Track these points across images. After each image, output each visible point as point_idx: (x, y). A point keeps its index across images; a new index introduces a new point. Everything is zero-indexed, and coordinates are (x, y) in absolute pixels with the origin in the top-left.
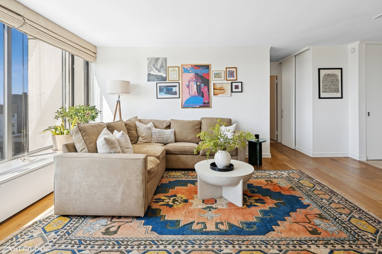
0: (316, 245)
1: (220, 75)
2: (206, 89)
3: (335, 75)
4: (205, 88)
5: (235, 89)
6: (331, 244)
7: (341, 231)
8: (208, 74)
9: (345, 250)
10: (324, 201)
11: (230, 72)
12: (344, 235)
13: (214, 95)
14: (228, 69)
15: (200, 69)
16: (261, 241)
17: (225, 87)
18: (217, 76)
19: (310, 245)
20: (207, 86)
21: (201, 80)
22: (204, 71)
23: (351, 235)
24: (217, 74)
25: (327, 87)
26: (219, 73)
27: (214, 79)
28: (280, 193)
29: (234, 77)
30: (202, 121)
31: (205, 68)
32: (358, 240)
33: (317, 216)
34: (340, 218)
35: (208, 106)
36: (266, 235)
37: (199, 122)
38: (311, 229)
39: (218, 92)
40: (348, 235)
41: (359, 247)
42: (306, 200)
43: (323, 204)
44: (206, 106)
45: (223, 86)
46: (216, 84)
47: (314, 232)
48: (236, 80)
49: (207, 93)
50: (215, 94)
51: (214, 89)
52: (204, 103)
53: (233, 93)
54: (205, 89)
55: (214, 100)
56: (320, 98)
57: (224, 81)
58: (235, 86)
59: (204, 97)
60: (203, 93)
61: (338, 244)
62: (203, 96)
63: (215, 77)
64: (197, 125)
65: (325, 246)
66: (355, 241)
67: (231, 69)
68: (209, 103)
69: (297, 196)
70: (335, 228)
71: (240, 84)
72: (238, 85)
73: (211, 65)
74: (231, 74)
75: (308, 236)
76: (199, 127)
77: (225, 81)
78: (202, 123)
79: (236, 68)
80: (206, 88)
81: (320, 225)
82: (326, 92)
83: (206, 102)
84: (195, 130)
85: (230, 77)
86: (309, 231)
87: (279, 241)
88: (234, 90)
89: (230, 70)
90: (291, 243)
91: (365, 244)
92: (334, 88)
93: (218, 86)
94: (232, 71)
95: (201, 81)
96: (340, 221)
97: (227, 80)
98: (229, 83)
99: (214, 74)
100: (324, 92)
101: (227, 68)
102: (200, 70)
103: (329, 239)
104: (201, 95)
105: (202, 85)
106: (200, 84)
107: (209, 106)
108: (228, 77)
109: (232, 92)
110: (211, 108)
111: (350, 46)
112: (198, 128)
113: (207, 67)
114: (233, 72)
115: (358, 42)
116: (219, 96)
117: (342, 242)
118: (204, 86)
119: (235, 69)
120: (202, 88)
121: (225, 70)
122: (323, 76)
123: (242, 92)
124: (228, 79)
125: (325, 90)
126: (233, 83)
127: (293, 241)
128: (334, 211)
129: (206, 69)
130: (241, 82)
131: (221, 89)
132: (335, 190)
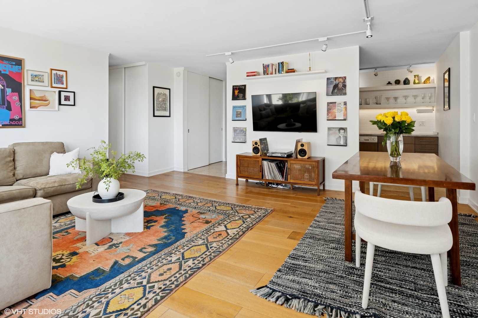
0: (216, 228)
1: (40, 78)
2: (16, 98)
3: (165, 95)
4: (13, 96)
5: (65, 100)
6: (221, 223)
7: (218, 215)
8: (20, 75)
9: (229, 222)
10: (192, 204)
11: (58, 77)
12: (222, 216)
13: (31, 108)
14: (54, 72)
15: (3, 63)
16: (187, 241)
17: (48, 96)
18: (37, 79)
19: (213, 229)
20: (17, 93)
21: (5, 82)
22: (12, 67)
23: (224, 215)
24: (36, 76)
25: (159, 106)
26: (39, 75)
27: (30, 82)
28: (157, 210)
29: (63, 84)
30: (15, 148)
31: (14, 63)
33: (198, 214)
35: (18, 125)
36: (185, 237)
37: (11, 150)
38: (205, 222)
39: (38, 103)
41: (233, 218)
42: (181, 208)
43: (194, 206)
44: (16, 125)
45: (46, 95)
46: (33, 90)
47: (207, 222)
48: (66, 88)
49: (18, 104)
50: (32, 106)
51: (31, 99)
52: (12, 120)
53: (60, 106)
54: (14, 98)
55: (30, 115)
56: (154, 116)
57: (47, 87)
58: (65, 96)
59: (12, 111)
60: (9, 103)
61: (224, 222)
62: (9, 108)
63: (32, 80)
64: (9, 156)
66: (228, 216)
67: (59, 73)
68: (21, 119)
69: (172, 207)
70: (214, 215)
71: (71, 95)
72: (69, 96)
73: (24, 59)
74: (59, 79)
76: (12, 159)
77: (49, 89)
78: (15, 152)
79: (66, 71)
80: (16, 95)
81: (206, 217)
82: (159, 110)
83: (16, 117)
84: (5, 164)
85: (57, 84)
86: (204, 223)
87: (196, 236)
88: (63, 102)
89: (56, 73)
92: (165, 107)
93: (37, 95)
94: (59, 75)
95: (5, 84)
96: (212, 211)
97: (52, 87)
98: (55, 92)
99: (31, 76)
100: (157, 110)
101: (52, 70)
102: (4, 65)
103: (218, 222)
104: (5, 106)
105: (9, 91)
106: (3, 88)
107: (21, 125)
108: (54, 83)
109: (60, 104)
110: (24, 127)
111: (176, 70)
112: (10, 161)
113: (19, 62)
114: (62, 77)
115: (183, 68)
116: (38, 109)
118: (12, 91)
119: (65, 73)
120: (7, 96)
121: (49, 71)
122: (157, 94)
123: (74, 105)
124: (54, 85)
125: (158, 108)
126: (62, 93)
128: (204, 207)
129: (15, 65)
130: (74, 92)
131: (43, 99)
132: (191, 195)
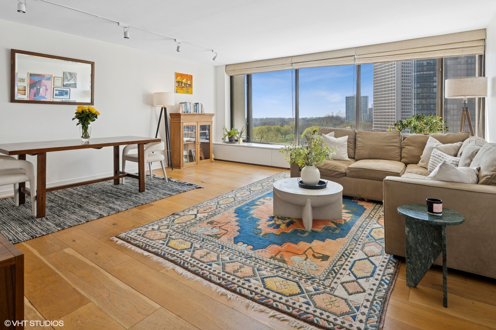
0: (206, 216)
6: (198, 221)
12: (192, 230)
19: (208, 215)
23: (187, 231)
32: (182, 230)
33: (220, 235)
34: (200, 242)
36: (235, 209)
40: (189, 231)
42: (243, 248)
65: (201, 218)
66: (184, 229)
75: (212, 219)
81: (212, 229)
90: (218, 212)
91: (177, 229)
96: (199, 239)
103: (200, 223)
117: (192, 225)
127: (218, 213)
